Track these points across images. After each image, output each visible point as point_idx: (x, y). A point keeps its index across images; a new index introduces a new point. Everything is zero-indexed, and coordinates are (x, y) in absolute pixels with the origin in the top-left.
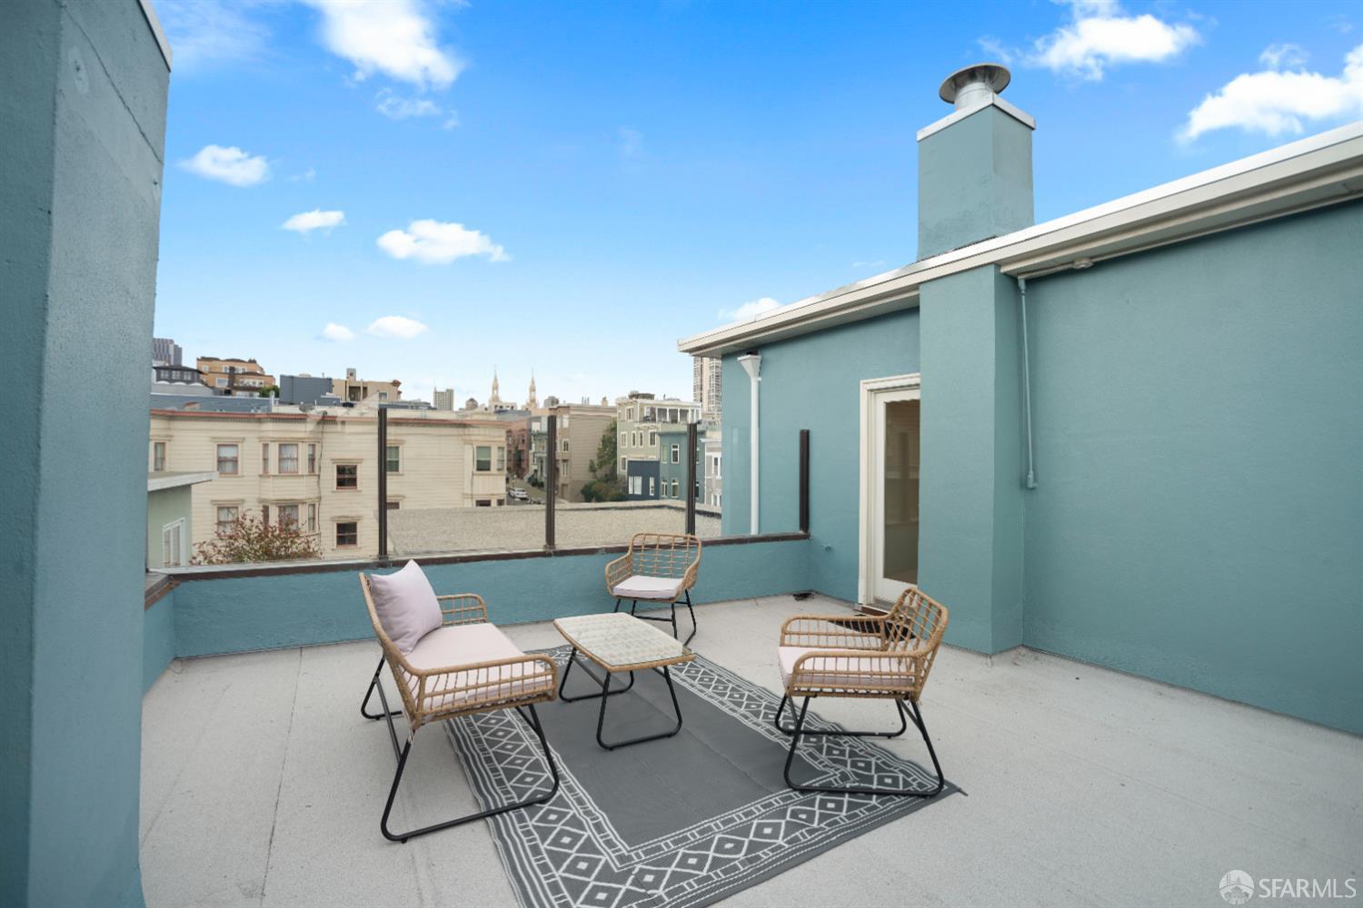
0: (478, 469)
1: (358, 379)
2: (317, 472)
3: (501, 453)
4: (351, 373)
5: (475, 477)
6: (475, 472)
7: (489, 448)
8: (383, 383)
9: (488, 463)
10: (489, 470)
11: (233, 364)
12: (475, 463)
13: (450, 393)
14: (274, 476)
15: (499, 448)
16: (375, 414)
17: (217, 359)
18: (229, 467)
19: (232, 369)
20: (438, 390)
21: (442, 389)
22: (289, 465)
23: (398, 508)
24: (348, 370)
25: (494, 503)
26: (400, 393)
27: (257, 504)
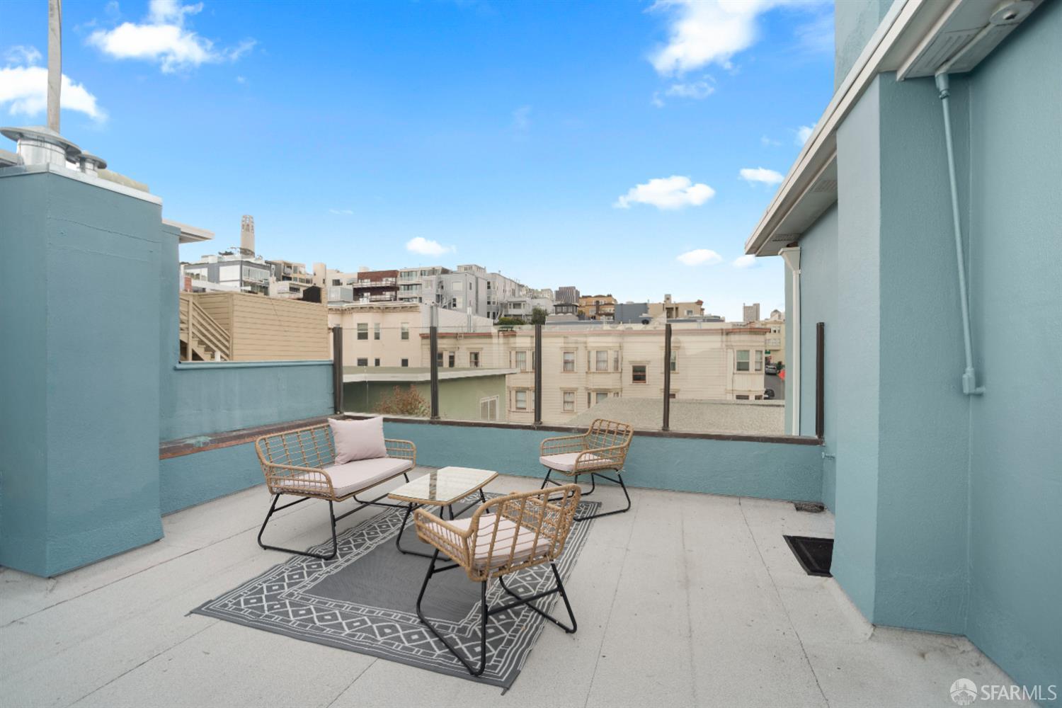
0: (739, 369)
1: (672, 302)
2: (620, 370)
3: (759, 356)
4: (668, 298)
5: (735, 376)
6: (735, 371)
7: (748, 351)
8: (690, 304)
9: (747, 364)
10: (748, 370)
11: (597, 299)
12: (736, 364)
13: (757, 307)
14: (594, 373)
15: (757, 351)
16: (664, 328)
17: (590, 297)
18: (569, 366)
19: (598, 302)
20: (747, 305)
21: (750, 304)
22: (602, 365)
23: (674, 398)
24: (666, 295)
25: (752, 398)
26: (703, 310)
27: (584, 391)
